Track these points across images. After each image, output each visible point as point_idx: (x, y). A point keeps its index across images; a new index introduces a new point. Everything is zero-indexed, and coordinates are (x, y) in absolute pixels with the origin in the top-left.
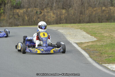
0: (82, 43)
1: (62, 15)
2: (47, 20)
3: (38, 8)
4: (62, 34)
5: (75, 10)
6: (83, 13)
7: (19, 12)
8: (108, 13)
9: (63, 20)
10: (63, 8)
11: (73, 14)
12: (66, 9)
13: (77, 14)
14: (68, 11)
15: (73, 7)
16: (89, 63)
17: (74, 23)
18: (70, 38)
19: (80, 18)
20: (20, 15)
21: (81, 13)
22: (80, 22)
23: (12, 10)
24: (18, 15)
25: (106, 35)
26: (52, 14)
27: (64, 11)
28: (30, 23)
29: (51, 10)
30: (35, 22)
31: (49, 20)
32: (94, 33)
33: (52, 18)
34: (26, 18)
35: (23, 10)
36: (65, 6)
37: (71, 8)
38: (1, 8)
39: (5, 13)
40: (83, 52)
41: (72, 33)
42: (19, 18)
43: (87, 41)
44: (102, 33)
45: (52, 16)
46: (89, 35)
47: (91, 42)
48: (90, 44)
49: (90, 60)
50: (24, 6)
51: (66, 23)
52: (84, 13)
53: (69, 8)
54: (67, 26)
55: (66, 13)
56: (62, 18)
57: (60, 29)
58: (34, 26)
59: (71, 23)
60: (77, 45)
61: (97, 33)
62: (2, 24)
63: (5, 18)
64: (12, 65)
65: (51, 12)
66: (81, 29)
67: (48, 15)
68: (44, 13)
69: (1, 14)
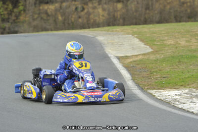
0: (127, 57)
1: (117, 12)
2: (92, 21)
3: (78, 1)
4: (101, 44)
5: (138, 3)
6: (151, 8)
7: (48, 8)
8: (190, 6)
9: (119, 20)
10: (119, 1)
11: (134, 9)
12: (123, 2)
13: (140, 9)
14: (126, 6)
17: (136, 24)
18: (110, 49)
19: (146, 16)
20: (50, 13)
21: (147, 8)
23: (37, 5)
24: (46, 13)
25: (169, 43)
26: (100, 10)
27: (120, 6)
28: (67, 25)
29: (99, 4)
30: (75, 23)
31: (96, 20)
32: (151, 41)
33: (101, 17)
34: (60, 18)
35: (54, 6)
38: (20, 3)
39: (27, 12)
40: (124, 72)
41: (117, 41)
42: (48, 18)
43: (136, 54)
44: (164, 40)
45: (101, 14)
46: (143, 44)
47: (143, 54)
49: (130, 83)
52: (152, 7)
54: (116, 30)
56: (117, 17)
60: (118, 61)
61: (157, 39)
62: (22, 28)
63: (27, 19)
65: (99, 8)
66: (134, 34)
67: (94, 12)
68: (88, 9)
69: (20, 13)
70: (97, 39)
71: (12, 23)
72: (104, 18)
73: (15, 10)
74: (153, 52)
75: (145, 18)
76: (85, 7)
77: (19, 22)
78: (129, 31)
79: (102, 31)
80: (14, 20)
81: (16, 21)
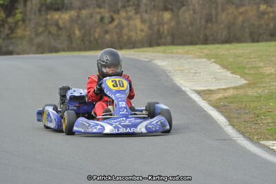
0: (210, 92)
1: (163, 25)
2: (126, 37)
3: (105, 8)
4: (164, 71)
5: (194, 12)
6: (214, 20)
7: (60, 18)
8: (274, 18)
9: (165, 38)
10: (166, 9)
11: (188, 22)
12: (172, 10)
13: (198, 22)
14: (177, 16)
15: (188, 5)
16: (227, 139)
17: (192, 43)
18: (181, 79)
19: (208, 32)
20: (61, 25)
21: (209, 19)
22: (206, 41)
23: (43, 13)
24: (57, 25)
25: (268, 72)
26: (137, 22)
27: (167, 15)
28: (87, 43)
29: (137, 13)
30: (99, 41)
31: (131, 36)
32: (239, 68)
33: (138, 32)
34: (77, 32)
35: (69, 15)
36: (170, 4)
37: (184, 8)
38: (17, 9)
39: (27, 22)
40: (215, 114)
41: (187, 67)
42: (60, 32)
43: (223, 87)
44: (259, 67)
45: (139, 28)
46: (229, 72)
47: (234, 88)
48: (231, 93)
49: (230, 130)
50: (71, 4)
51: (173, 43)
52: (216, 18)
53: (179, 9)
54: (175, 51)
55: (171, 19)
56: (163, 32)
57: (158, 59)
58: (95, 51)
59: (184, 43)
60: (199, 96)
61: (248, 66)
62: (20, 47)
63: (27, 33)
64: (42, 145)
65: (137, 18)
66: (208, 57)
67: (128, 25)
68: (120, 19)
69: (16, 23)
70: (156, 65)
71: (4, 39)
72: (143, 34)
73: (10, 20)
74: (249, 84)
75: (205, 35)
76: (115, 16)
77: (15, 38)
78: (198, 53)
79: (154, 52)
80: (8, 35)
81: (11, 36)
